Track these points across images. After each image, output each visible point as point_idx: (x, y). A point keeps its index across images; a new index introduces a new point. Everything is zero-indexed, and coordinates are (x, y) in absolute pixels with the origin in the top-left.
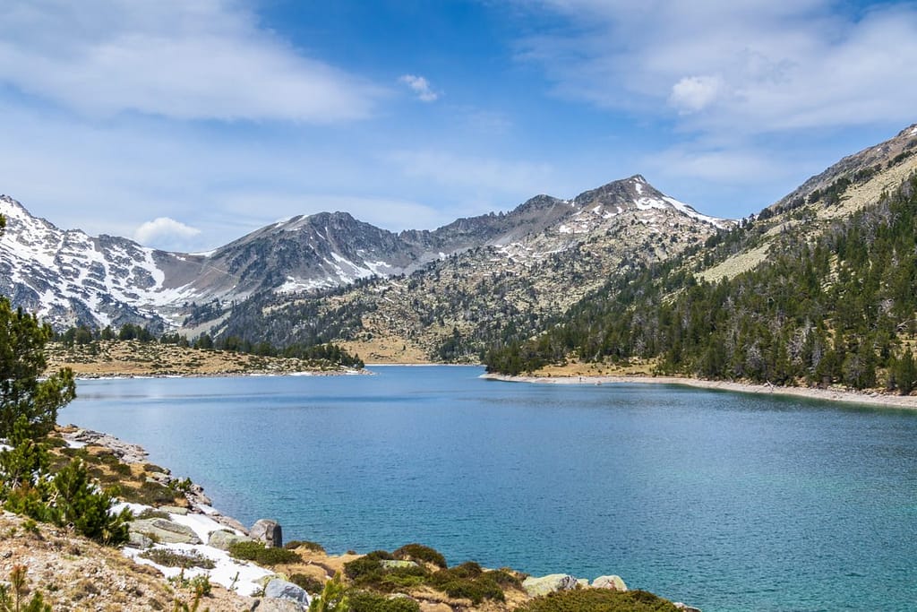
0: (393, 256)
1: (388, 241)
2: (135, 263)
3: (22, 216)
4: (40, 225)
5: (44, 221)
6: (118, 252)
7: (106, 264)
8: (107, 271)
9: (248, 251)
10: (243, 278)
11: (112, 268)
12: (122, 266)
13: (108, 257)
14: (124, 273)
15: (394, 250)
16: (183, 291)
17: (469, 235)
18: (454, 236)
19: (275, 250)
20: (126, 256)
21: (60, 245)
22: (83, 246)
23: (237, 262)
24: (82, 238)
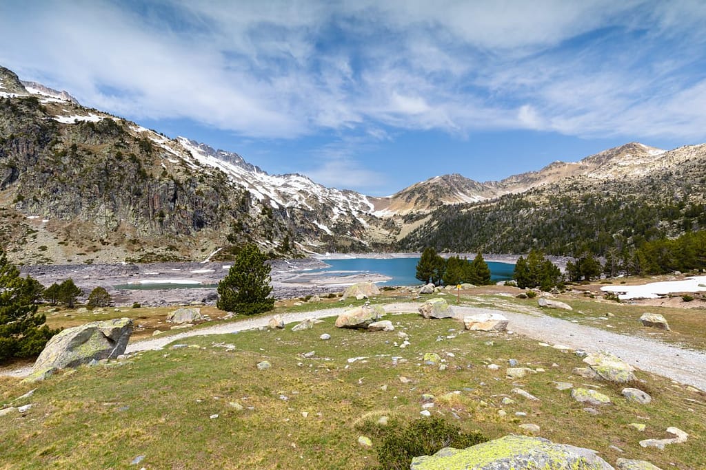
0: (483, 193)
1: (479, 186)
2: (360, 201)
3: (311, 183)
4: (319, 186)
5: (319, 185)
6: (352, 196)
7: (348, 201)
8: (349, 203)
9: (413, 192)
10: (416, 204)
11: (351, 203)
12: (355, 202)
13: (348, 198)
14: (357, 204)
15: (483, 190)
16: (384, 212)
17: (519, 183)
18: (511, 183)
19: (429, 191)
20: (355, 198)
21: (328, 194)
22: (337, 194)
23: (409, 198)
24: (336, 191)
